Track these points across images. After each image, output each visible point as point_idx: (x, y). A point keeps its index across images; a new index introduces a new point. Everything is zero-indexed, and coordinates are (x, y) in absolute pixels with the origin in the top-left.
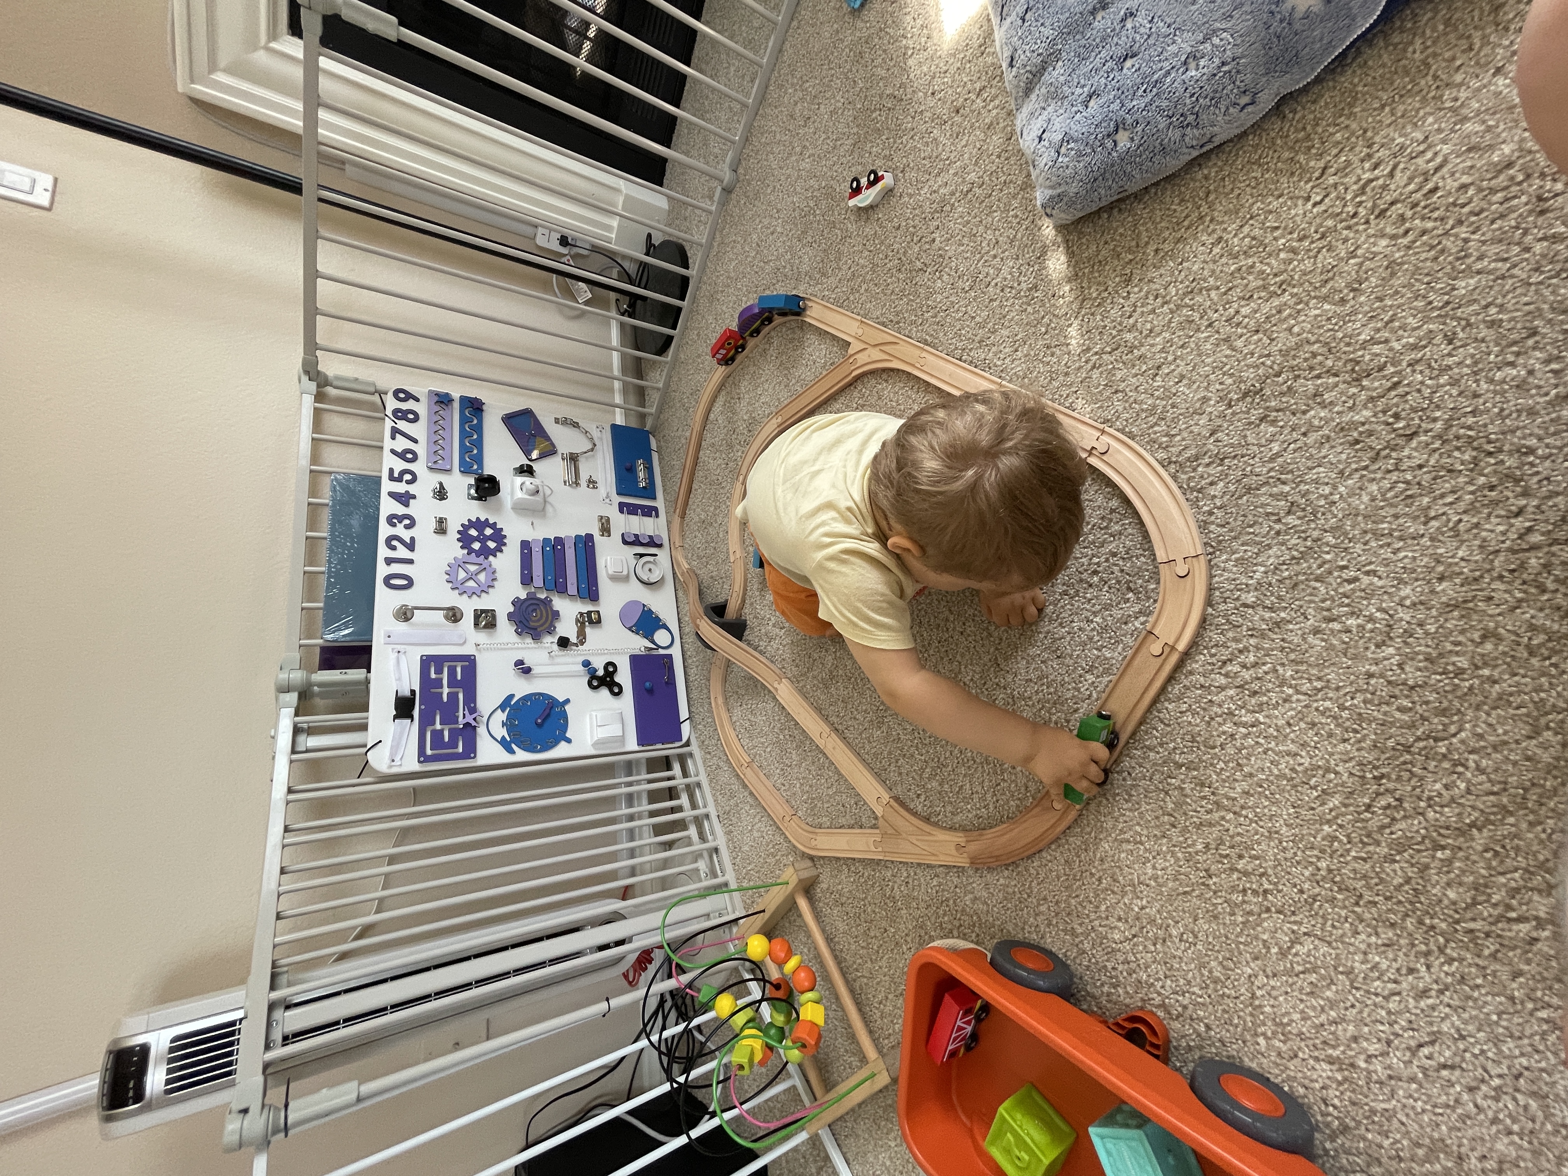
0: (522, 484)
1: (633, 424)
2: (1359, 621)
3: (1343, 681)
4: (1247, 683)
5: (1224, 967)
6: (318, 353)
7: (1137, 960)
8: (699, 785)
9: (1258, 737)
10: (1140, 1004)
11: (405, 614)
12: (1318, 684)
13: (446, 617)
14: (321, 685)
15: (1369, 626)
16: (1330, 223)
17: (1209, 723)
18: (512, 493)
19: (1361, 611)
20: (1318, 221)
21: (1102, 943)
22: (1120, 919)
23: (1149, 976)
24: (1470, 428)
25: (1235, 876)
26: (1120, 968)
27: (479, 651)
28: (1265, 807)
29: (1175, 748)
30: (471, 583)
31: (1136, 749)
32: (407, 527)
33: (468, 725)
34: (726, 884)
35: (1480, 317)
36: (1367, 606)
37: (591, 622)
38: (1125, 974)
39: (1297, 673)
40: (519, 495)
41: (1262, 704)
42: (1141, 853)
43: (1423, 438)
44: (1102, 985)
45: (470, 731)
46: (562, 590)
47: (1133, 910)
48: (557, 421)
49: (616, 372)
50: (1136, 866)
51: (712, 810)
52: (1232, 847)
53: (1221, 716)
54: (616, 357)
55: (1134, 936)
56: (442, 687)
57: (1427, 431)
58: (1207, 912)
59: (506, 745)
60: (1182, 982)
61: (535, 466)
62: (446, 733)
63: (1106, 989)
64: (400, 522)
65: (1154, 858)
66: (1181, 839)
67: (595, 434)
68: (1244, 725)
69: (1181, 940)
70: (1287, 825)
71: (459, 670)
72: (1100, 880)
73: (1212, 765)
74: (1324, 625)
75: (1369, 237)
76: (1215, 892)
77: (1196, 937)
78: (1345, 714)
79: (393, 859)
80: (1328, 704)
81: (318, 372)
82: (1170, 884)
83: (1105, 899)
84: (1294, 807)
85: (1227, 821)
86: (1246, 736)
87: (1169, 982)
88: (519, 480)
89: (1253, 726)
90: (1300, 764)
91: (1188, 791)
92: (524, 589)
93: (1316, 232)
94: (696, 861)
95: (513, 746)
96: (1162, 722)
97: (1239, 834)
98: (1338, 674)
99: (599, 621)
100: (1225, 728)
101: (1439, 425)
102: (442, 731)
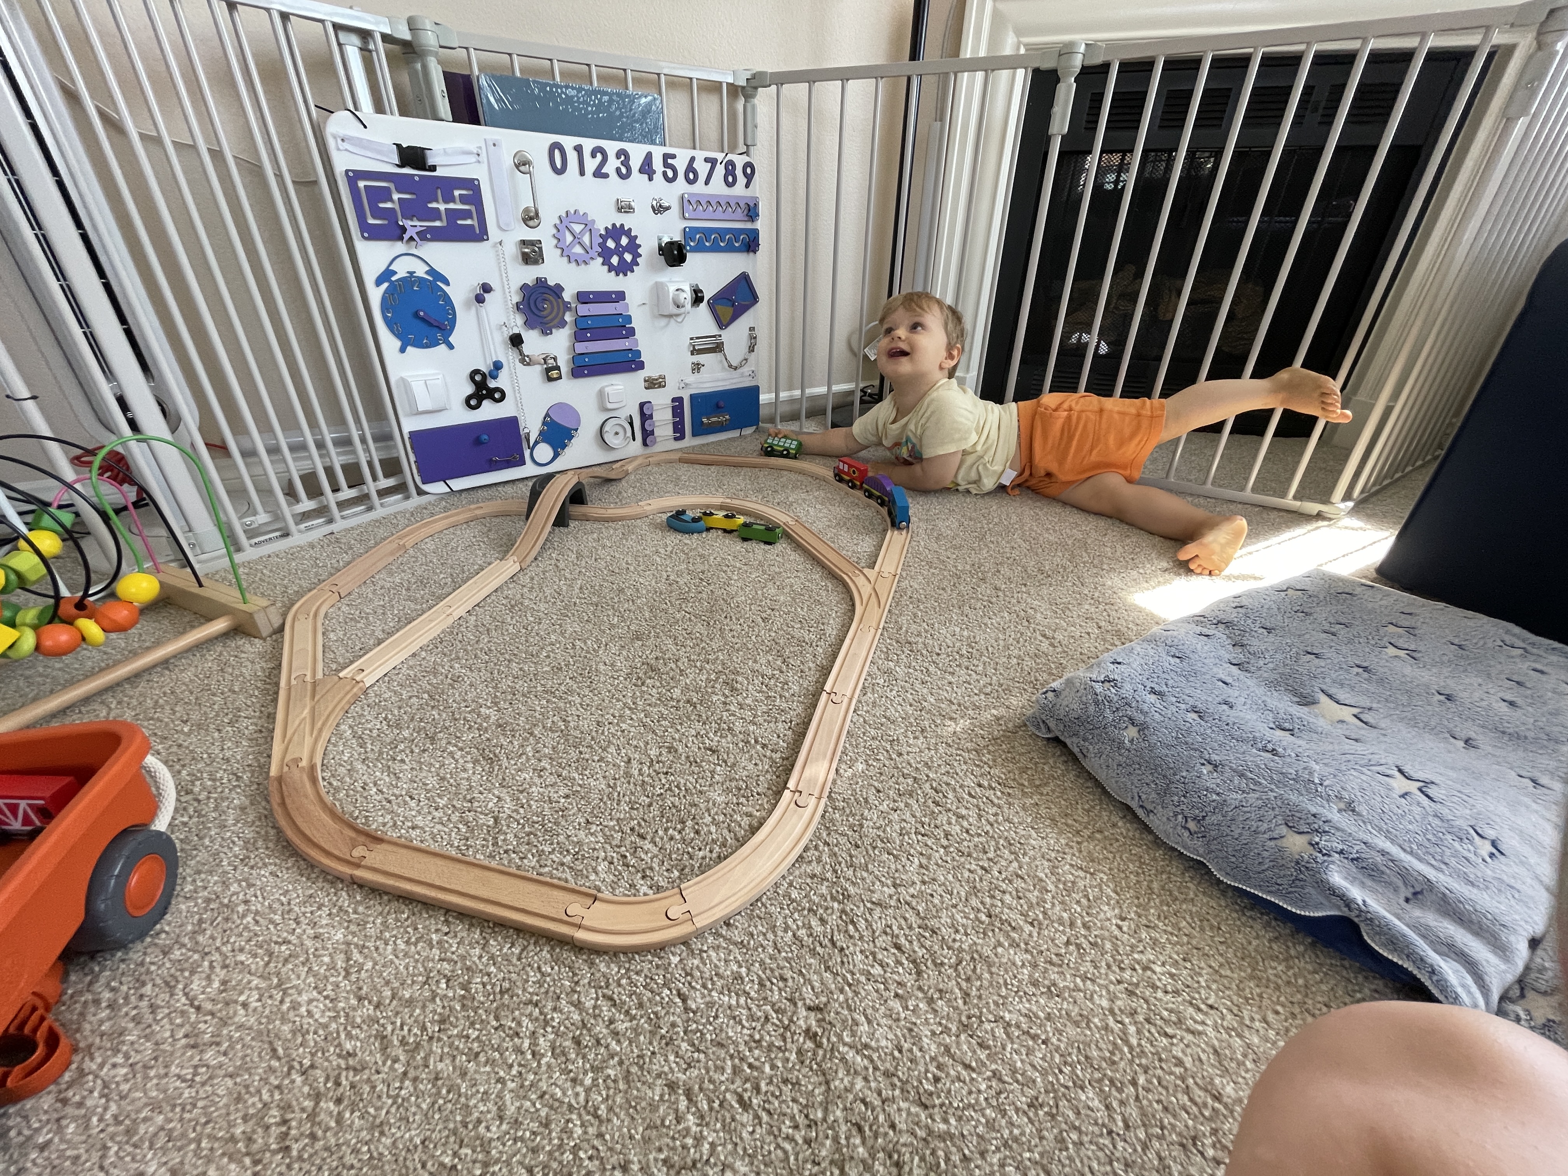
0: (683, 291)
1: (763, 412)
2: (694, 1129)
3: (613, 1137)
4: (589, 1030)
5: (156, 1134)
6: (774, 87)
7: (157, 1022)
8: (370, 509)
9: (520, 1065)
10: (82, 1045)
11: (522, 164)
12: (603, 1111)
13: (526, 210)
14: (425, 68)
15: (689, 1141)
16: (1108, 946)
17: (530, 1002)
18: (671, 282)
19: (707, 1125)
20: (1106, 934)
21: (182, 971)
22: (224, 983)
23: (132, 1043)
24: (947, 1160)
25: (308, 1104)
26: (144, 1003)
27: (495, 246)
28: (418, 1106)
29: (489, 975)
30: (569, 238)
31: (481, 932)
32: (618, 170)
33: (404, 230)
34: (239, 549)
35: (1064, 1126)
36: (715, 1131)
37: (548, 370)
38: (134, 1012)
39: (615, 1081)
40: (672, 288)
41: (564, 1053)
42: (332, 979)
43: (923, 1117)
44: (113, 990)
45: (398, 234)
46: (579, 335)
47: (241, 993)
48: (752, 329)
49: (809, 391)
50: (311, 979)
51: (339, 525)
52: (353, 1086)
53: (541, 1013)
54: (823, 390)
55: (198, 1008)
56: (446, 201)
57: (931, 1117)
58: (247, 1087)
59: (386, 275)
60: (125, 1087)
61: (704, 305)
62: (389, 205)
63: (107, 995)
64: (622, 163)
65: (326, 997)
66: (359, 1020)
67: (746, 370)
68: (534, 1044)
69: (196, 1067)
70: (394, 1143)
71: (469, 222)
72: (286, 942)
73: (472, 1024)
74: (681, 1091)
75: (1106, 987)
76: (278, 1087)
77: (203, 1084)
78: (568, 1156)
79: (217, 155)
80: (579, 1131)
81: (756, 88)
82: (286, 1028)
83: (255, 956)
84: (423, 1142)
85: (392, 1068)
86: (519, 1051)
87: (124, 1071)
88: (687, 288)
89: (534, 1054)
90: (488, 1128)
91: (431, 1007)
92: (572, 297)
93: (1096, 936)
94: (266, 512)
95: (386, 285)
96: (523, 950)
97: (374, 1087)
98: (620, 1129)
99: (550, 379)
100: (525, 1021)
101: (943, 1127)
102: (391, 200)
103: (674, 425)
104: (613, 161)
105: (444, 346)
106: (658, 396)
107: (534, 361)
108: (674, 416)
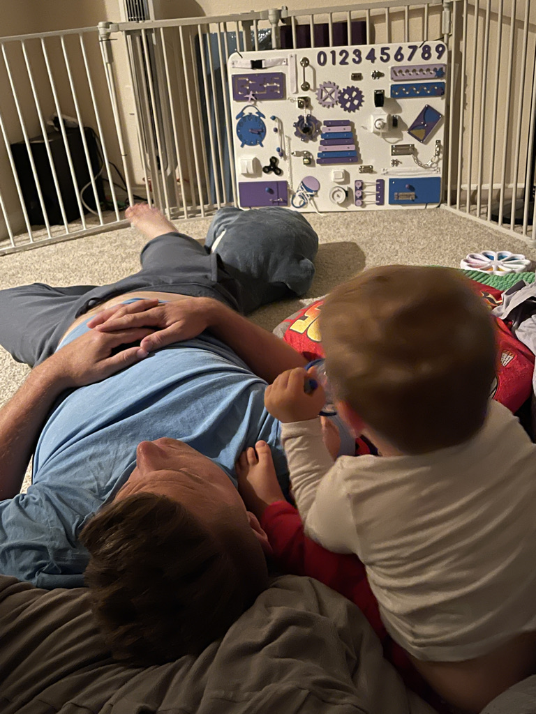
0: (380, 120)
27: (288, 101)
30: (324, 95)
32: (354, 60)
37: (304, 159)
40: (376, 118)
46: (324, 142)
48: (438, 142)
56: (270, 83)
67: (433, 167)
71: (278, 91)
92: (323, 122)
95: (240, 119)
99: (305, 164)
103: (377, 195)
104: (352, 56)
105: (259, 145)
106: (367, 178)
107: (298, 154)
108: (377, 190)
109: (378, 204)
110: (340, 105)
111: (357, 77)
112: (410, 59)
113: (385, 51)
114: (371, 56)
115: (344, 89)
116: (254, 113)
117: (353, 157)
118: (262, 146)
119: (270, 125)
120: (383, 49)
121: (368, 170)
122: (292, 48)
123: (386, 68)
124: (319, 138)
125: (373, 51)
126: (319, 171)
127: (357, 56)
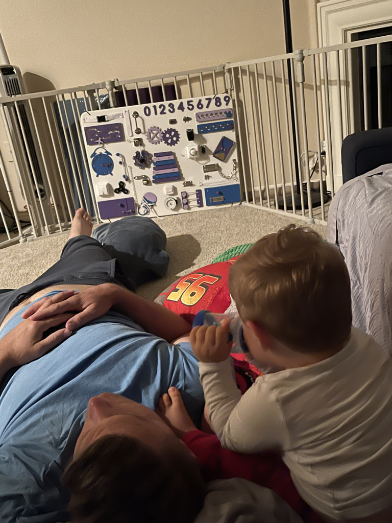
13: (136, 129)
27: (127, 142)
30: (152, 136)
32: (169, 111)
37: (143, 181)
40: (190, 149)
46: (156, 168)
48: (234, 160)
59: (94, 154)
67: (233, 178)
71: (119, 136)
95: (93, 157)
99: (144, 184)
103: (198, 201)
104: (167, 108)
105: (110, 175)
106: (189, 190)
107: (139, 178)
108: (197, 197)
109: (199, 207)
110: (164, 142)
111: (173, 122)
112: (207, 107)
113: (190, 103)
114: (181, 107)
115: (165, 131)
116: (103, 152)
117: (178, 177)
118: (112, 175)
119: (116, 160)
120: (189, 102)
121: (189, 184)
122: (125, 106)
123: (192, 114)
124: (152, 166)
125: (182, 103)
126: (155, 188)
127: (171, 108)
